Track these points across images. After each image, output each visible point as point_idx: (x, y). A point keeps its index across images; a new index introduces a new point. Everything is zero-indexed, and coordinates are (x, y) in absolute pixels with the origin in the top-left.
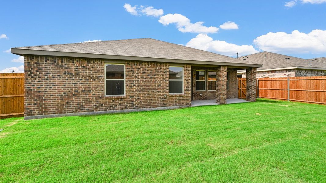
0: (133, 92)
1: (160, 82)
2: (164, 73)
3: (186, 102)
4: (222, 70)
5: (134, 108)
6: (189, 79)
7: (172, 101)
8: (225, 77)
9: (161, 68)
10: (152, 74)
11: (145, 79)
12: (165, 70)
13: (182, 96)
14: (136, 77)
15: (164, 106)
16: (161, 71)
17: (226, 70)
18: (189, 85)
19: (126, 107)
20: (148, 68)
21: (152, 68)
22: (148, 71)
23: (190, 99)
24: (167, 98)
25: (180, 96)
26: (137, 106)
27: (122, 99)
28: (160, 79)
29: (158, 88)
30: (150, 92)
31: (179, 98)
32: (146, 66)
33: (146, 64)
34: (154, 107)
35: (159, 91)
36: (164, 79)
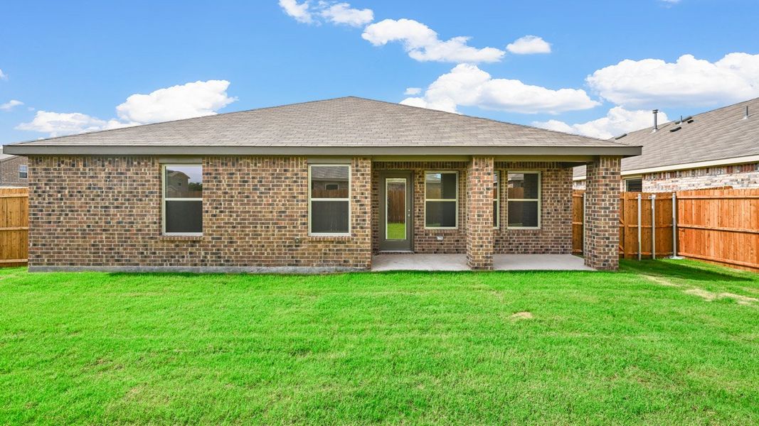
0: (219, 227)
1: (283, 205)
2: (295, 182)
3: (357, 258)
4: (477, 170)
5: (221, 265)
6: (366, 198)
7: (316, 254)
8: (488, 189)
9: (285, 171)
10: (263, 185)
11: (247, 197)
12: (296, 174)
13: (344, 242)
14: (226, 193)
15: (293, 265)
16: (287, 178)
17: (491, 168)
18: (365, 213)
19: (203, 261)
20: (253, 170)
21: (265, 172)
22: (253, 178)
23: (367, 250)
24: (304, 246)
25: (339, 242)
26: (228, 261)
27: (194, 242)
28: (284, 197)
29: (278, 220)
30: (259, 229)
31: (335, 246)
32: (248, 166)
33: (249, 161)
34: (267, 266)
35: (280, 227)
36: (294, 197)
